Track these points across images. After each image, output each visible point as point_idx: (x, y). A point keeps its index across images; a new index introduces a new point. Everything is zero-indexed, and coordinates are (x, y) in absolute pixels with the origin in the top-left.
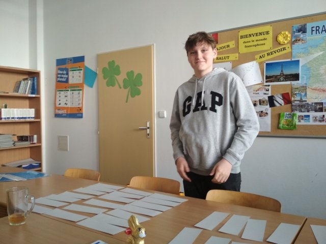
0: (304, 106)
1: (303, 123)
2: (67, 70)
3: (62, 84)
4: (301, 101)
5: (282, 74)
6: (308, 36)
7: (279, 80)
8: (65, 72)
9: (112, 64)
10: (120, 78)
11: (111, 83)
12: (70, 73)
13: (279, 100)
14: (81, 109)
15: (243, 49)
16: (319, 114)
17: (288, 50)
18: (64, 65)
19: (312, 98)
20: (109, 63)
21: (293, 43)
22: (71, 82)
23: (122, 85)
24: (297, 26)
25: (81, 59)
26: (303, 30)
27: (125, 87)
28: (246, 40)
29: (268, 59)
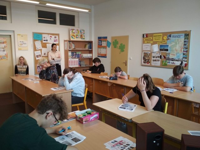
0: (169, 59)
1: (168, 64)
2: (101, 41)
3: (100, 46)
4: (168, 57)
5: (164, 49)
6: (172, 38)
7: (163, 51)
8: (101, 42)
9: (116, 40)
10: (118, 46)
11: (115, 47)
12: (103, 42)
13: (163, 57)
14: (106, 55)
15: (154, 40)
16: (172, 62)
17: (166, 42)
18: (100, 39)
19: (171, 57)
20: (115, 40)
21: (168, 40)
22: (103, 45)
23: (119, 48)
24: (169, 35)
25: (106, 38)
26: (170, 36)
27: (120, 49)
28: (155, 37)
29: (161, 44)
